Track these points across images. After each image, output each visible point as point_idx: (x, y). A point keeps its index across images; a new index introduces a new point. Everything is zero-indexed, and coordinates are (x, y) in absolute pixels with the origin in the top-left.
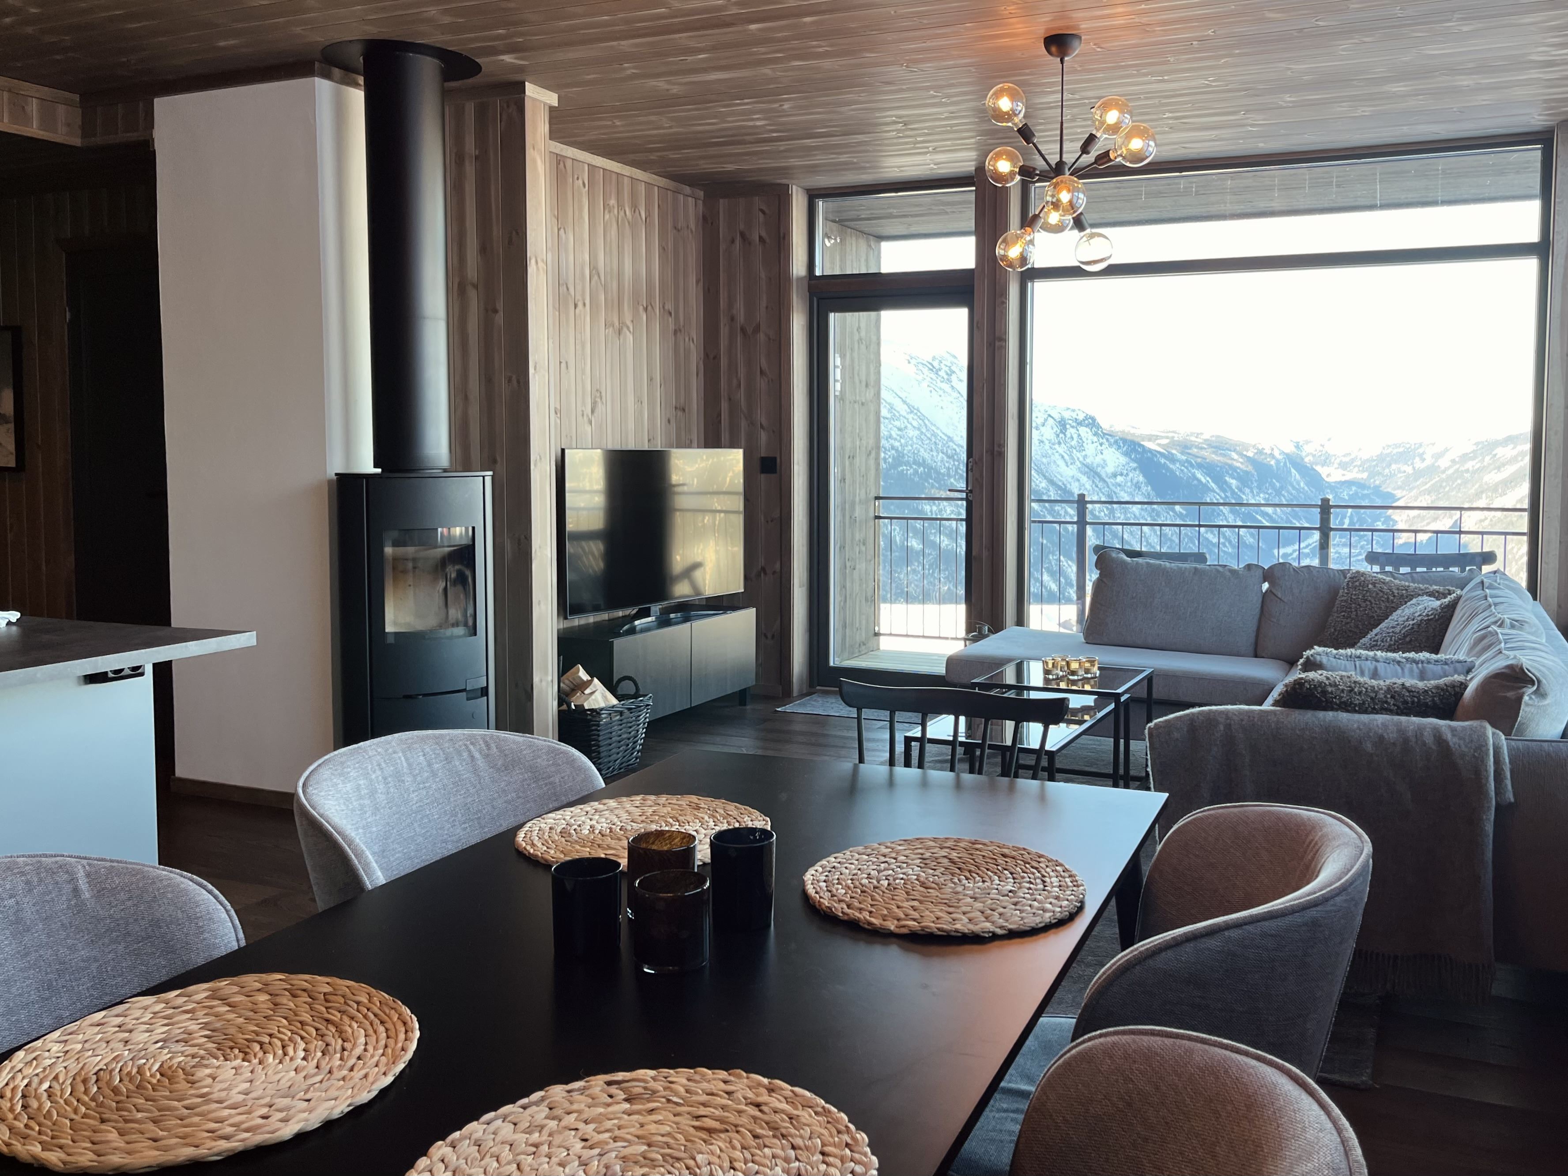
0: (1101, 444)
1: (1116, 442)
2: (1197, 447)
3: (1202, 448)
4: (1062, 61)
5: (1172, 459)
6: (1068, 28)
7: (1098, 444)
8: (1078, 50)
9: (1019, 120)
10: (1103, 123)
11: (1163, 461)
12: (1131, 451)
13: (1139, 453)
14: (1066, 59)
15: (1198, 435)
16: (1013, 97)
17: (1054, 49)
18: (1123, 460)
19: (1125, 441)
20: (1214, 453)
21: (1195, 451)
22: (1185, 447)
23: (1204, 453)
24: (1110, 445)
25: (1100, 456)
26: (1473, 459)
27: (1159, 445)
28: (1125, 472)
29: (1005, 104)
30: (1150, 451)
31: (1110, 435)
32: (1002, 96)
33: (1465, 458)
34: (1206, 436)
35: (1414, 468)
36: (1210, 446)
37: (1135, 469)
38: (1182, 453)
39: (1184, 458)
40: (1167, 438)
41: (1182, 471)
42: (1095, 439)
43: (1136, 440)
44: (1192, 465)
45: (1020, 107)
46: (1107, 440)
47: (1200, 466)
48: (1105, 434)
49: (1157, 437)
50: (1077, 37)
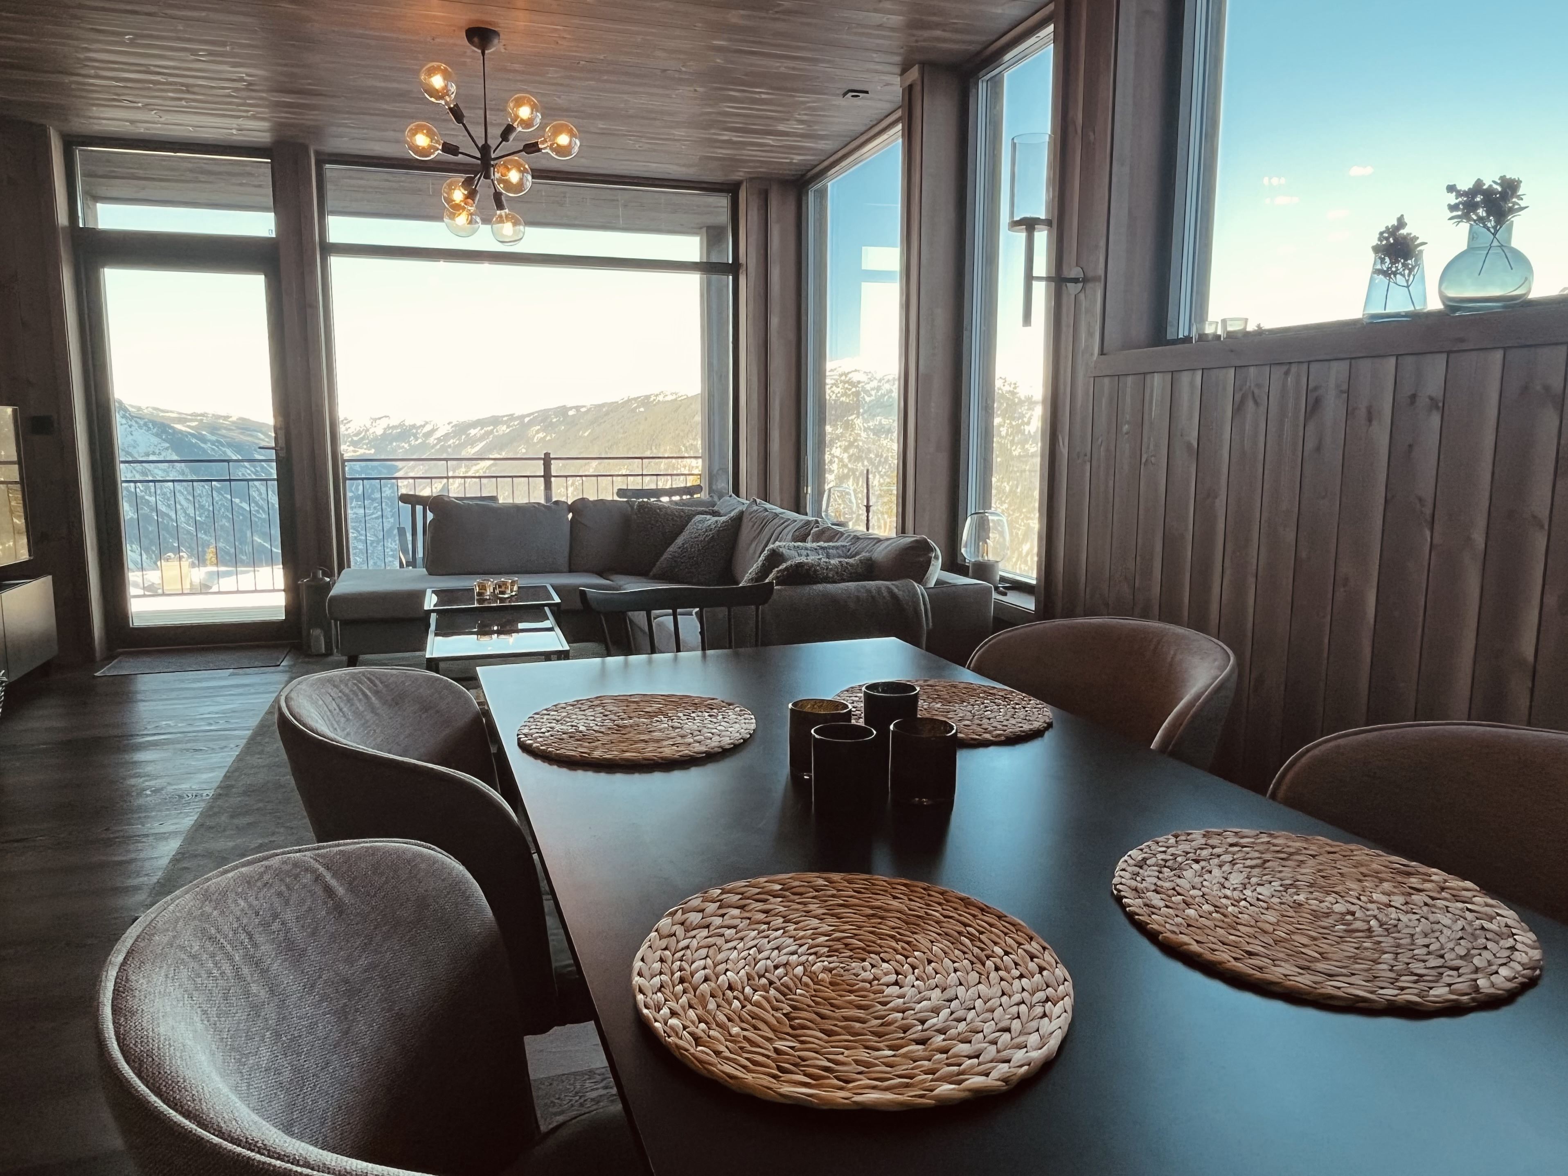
0: (130, 426)
1: (145, 424)
2: (226, 429)
3: (230, 430)
4: (483, 53)
5: (204, 440)
6: (490, 23)
7: (126, 426)
8: (495, 48)
9: (451, 99)
10: (517, 117)
11: (194, 441)
12: (162, 432)
13: (170, 434)
14: (486, 52)
15: (226, 418)
16: (447, 76)
17: (476, 40)
18: (155, 440)
19: (154, 424)
20: (242, 433)
21: (224, 432)
22: (214, 428)
23: (231, 434)
24: (140, 427)
25: (130, 438)
26: (453, 437)
27: (189, 427)
28: (157, 452)
29: (437, 82)
30: (181, 432)
31: (140, 418)
32: (435, 74)
33: (446, 436)
34: (234, 419)
35: (410, 445)
36: (238, 428)
37: (167, 449)
38: (212, 434)
39: (214, 438)
40: (196, 420)
41: (213, 449)
42: (124, 421)
43: (166, 422)
44: (223, 445)
45: (453, 88)
46: (136, 422)
47: (230, 445)
48: (133, 417)
49: (186, 420)
50: (496, 33)
